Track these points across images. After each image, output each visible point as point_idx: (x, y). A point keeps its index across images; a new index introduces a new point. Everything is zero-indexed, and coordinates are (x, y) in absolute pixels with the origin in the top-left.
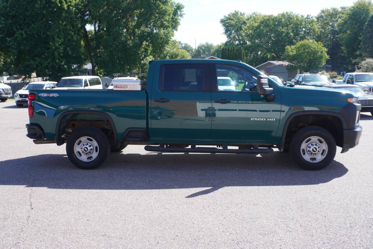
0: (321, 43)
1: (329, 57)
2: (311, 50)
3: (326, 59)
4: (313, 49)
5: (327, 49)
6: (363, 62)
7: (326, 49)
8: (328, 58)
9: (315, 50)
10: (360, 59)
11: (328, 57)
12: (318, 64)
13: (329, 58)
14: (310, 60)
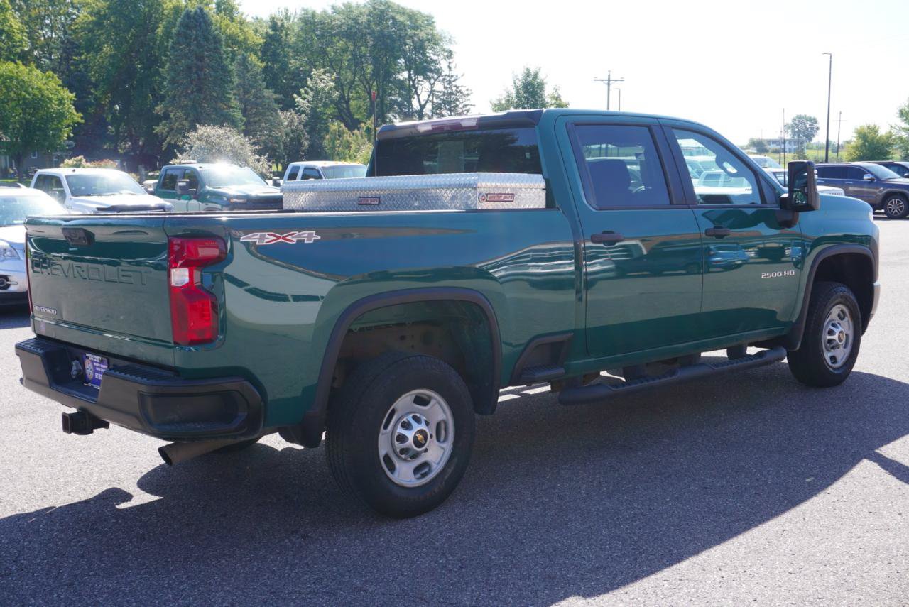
0: (55, 76)
1: (82, 118)
2: (29, 94)
3: (74, 123)
4: (36, 92)
5: (74, 94)
6: (193, 135)
7: (72, 95)
8: (79, 120)
9: (42, 96)
10: (165, 125)
11: (78, 117)
12: (53, 135)
13: (83, 121)
14: (28, 122)
